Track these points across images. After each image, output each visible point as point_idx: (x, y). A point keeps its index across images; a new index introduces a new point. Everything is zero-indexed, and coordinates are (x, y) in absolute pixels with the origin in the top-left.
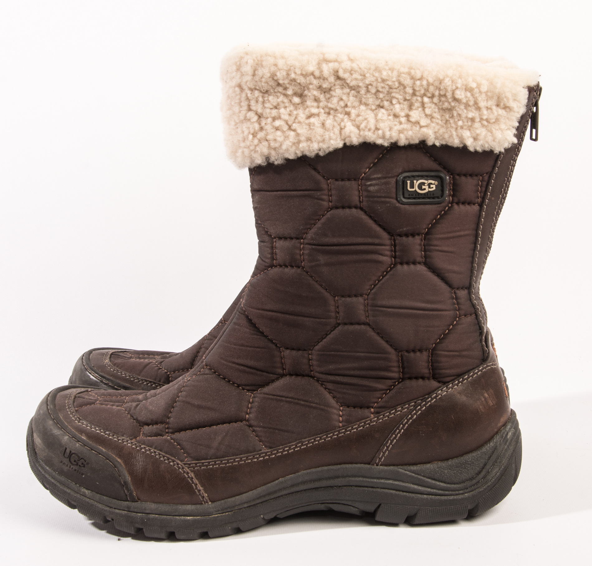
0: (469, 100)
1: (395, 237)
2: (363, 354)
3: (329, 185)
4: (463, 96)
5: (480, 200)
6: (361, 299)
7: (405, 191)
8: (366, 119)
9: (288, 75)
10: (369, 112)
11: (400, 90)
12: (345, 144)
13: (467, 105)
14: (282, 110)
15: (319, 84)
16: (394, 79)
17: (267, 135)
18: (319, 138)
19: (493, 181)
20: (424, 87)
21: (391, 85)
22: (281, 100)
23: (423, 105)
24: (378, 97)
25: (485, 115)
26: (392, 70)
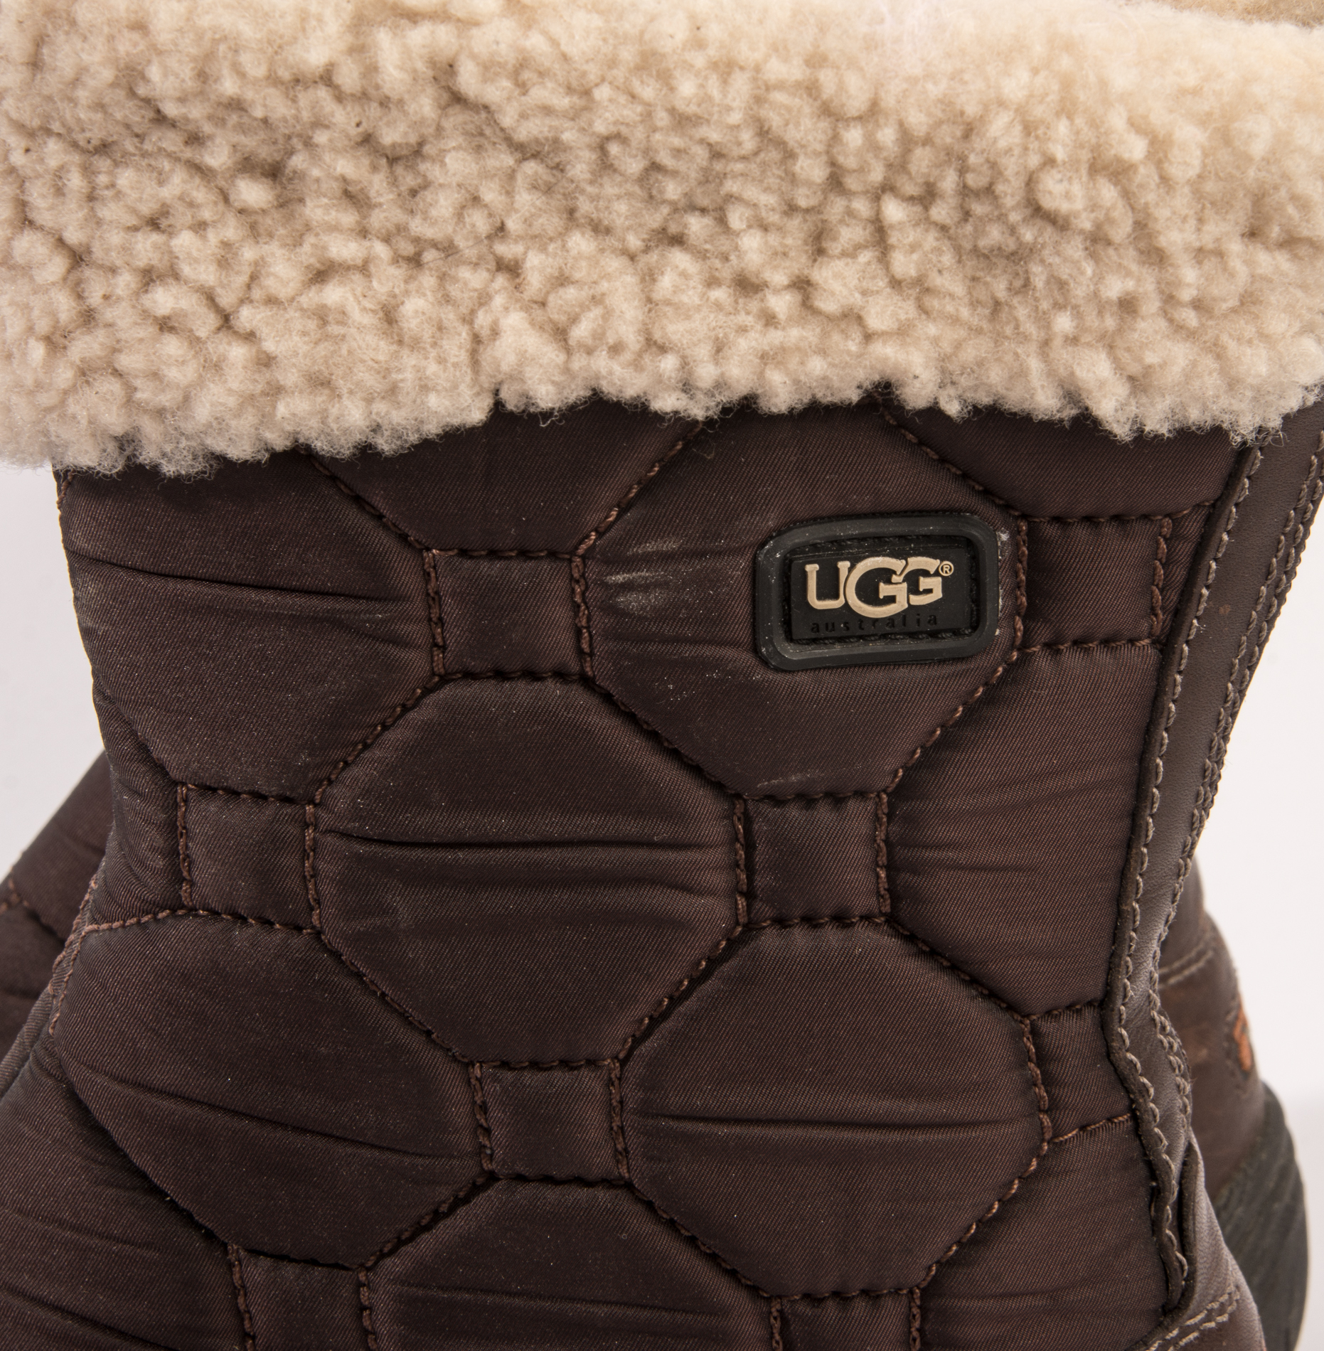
0: (1110, 220)
1: (751, 806)
2: (601, 1311)
3: (429, 574)
4: (1079, 205)
5: (1160, 621)
6: (590, 1081)
7: (796, 613)
8: (596, 300)
9: (203, 76)
10: (614, 263)
11: (764, 166)
12: (498, 406)
13: (1097, 240)
14: (184, 241)
15: (360, 129)
16: (735, 118)
17: (115, 351)
18: (371, 381)
19: (1225, 537)
20: (885, 154)
21: (717, 143)
22: (177, 192)
23: (880, 234)
24: (654, 192)
25: (1189, 285)
26: (725, 68)
